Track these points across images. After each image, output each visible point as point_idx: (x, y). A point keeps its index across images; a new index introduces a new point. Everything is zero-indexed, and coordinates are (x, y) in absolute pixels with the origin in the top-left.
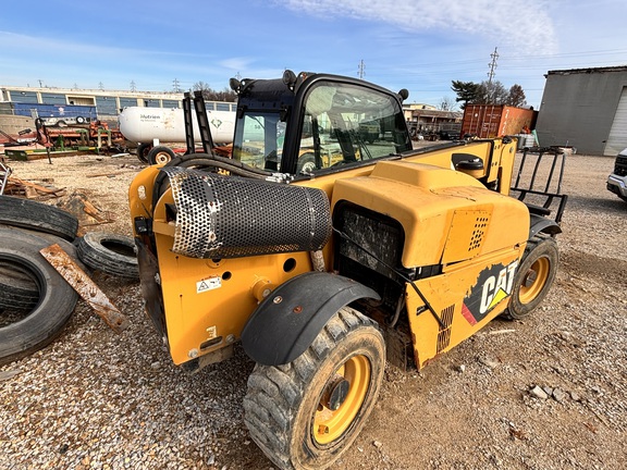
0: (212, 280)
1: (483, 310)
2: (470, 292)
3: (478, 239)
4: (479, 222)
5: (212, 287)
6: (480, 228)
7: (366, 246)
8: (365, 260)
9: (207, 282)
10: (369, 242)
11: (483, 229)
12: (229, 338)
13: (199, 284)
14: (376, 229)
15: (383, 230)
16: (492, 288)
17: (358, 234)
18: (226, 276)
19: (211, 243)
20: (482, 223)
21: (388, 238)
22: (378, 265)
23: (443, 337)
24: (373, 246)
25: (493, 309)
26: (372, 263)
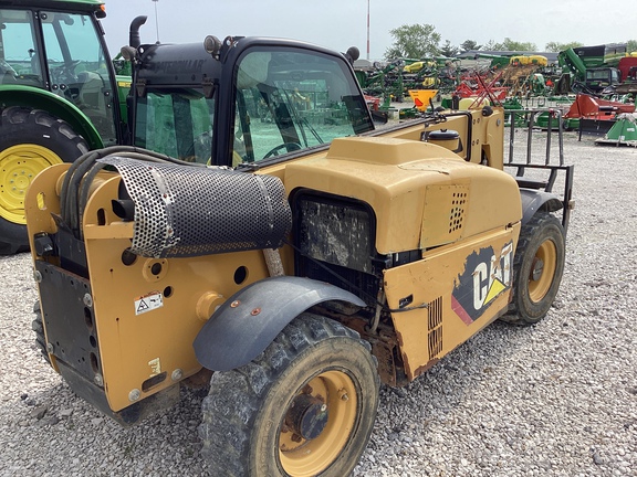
0: (152, 297)
1: (478, 305)
2: (458, 282)
3: (457, 218)
4: (456, 199)
5: (152, 306)
6: (459, 206)
7: (332, 240)
8: (334, 256)
9: (146, 300)
10: (336, 234)
11: (463, 206)
12: (175, 374)
13: (137, 303)
14: (342, 216)
15: (350, 216)
16: (484, 277)
17: (321, 226)
18: (167, 292)
19: (169, 238)
20: (460, 199)
21: (357, 225)
22: (349, 259)
23: (434, 338)
24: (341, 238)
25: (490, 304)
26: (343, 258)
